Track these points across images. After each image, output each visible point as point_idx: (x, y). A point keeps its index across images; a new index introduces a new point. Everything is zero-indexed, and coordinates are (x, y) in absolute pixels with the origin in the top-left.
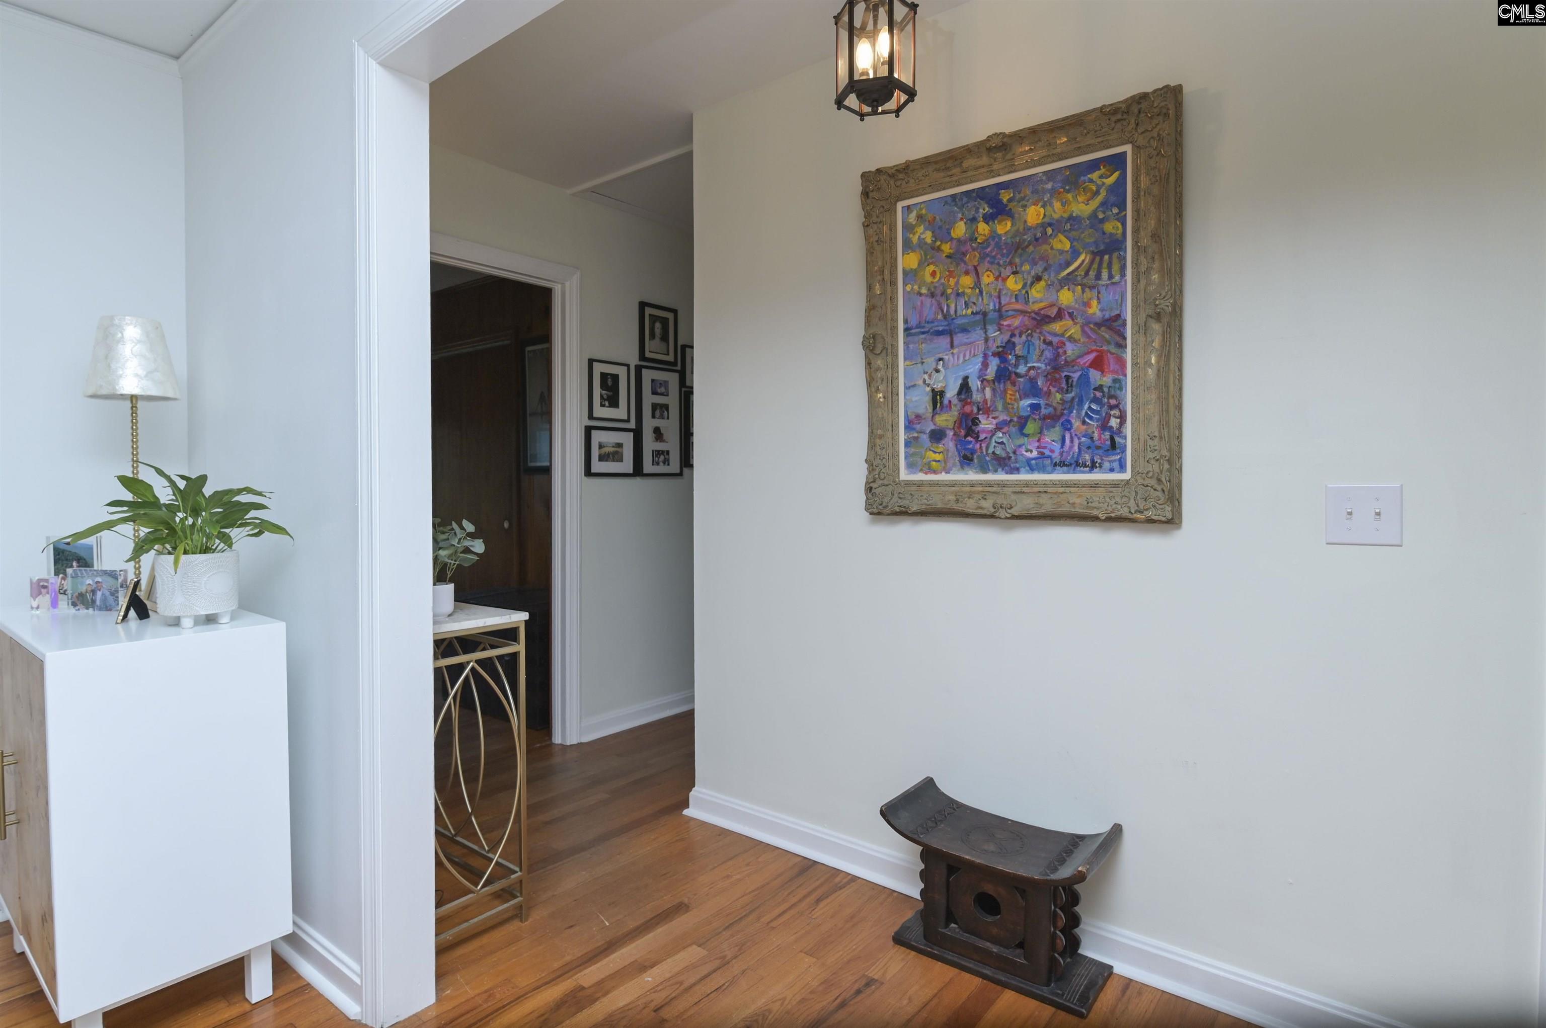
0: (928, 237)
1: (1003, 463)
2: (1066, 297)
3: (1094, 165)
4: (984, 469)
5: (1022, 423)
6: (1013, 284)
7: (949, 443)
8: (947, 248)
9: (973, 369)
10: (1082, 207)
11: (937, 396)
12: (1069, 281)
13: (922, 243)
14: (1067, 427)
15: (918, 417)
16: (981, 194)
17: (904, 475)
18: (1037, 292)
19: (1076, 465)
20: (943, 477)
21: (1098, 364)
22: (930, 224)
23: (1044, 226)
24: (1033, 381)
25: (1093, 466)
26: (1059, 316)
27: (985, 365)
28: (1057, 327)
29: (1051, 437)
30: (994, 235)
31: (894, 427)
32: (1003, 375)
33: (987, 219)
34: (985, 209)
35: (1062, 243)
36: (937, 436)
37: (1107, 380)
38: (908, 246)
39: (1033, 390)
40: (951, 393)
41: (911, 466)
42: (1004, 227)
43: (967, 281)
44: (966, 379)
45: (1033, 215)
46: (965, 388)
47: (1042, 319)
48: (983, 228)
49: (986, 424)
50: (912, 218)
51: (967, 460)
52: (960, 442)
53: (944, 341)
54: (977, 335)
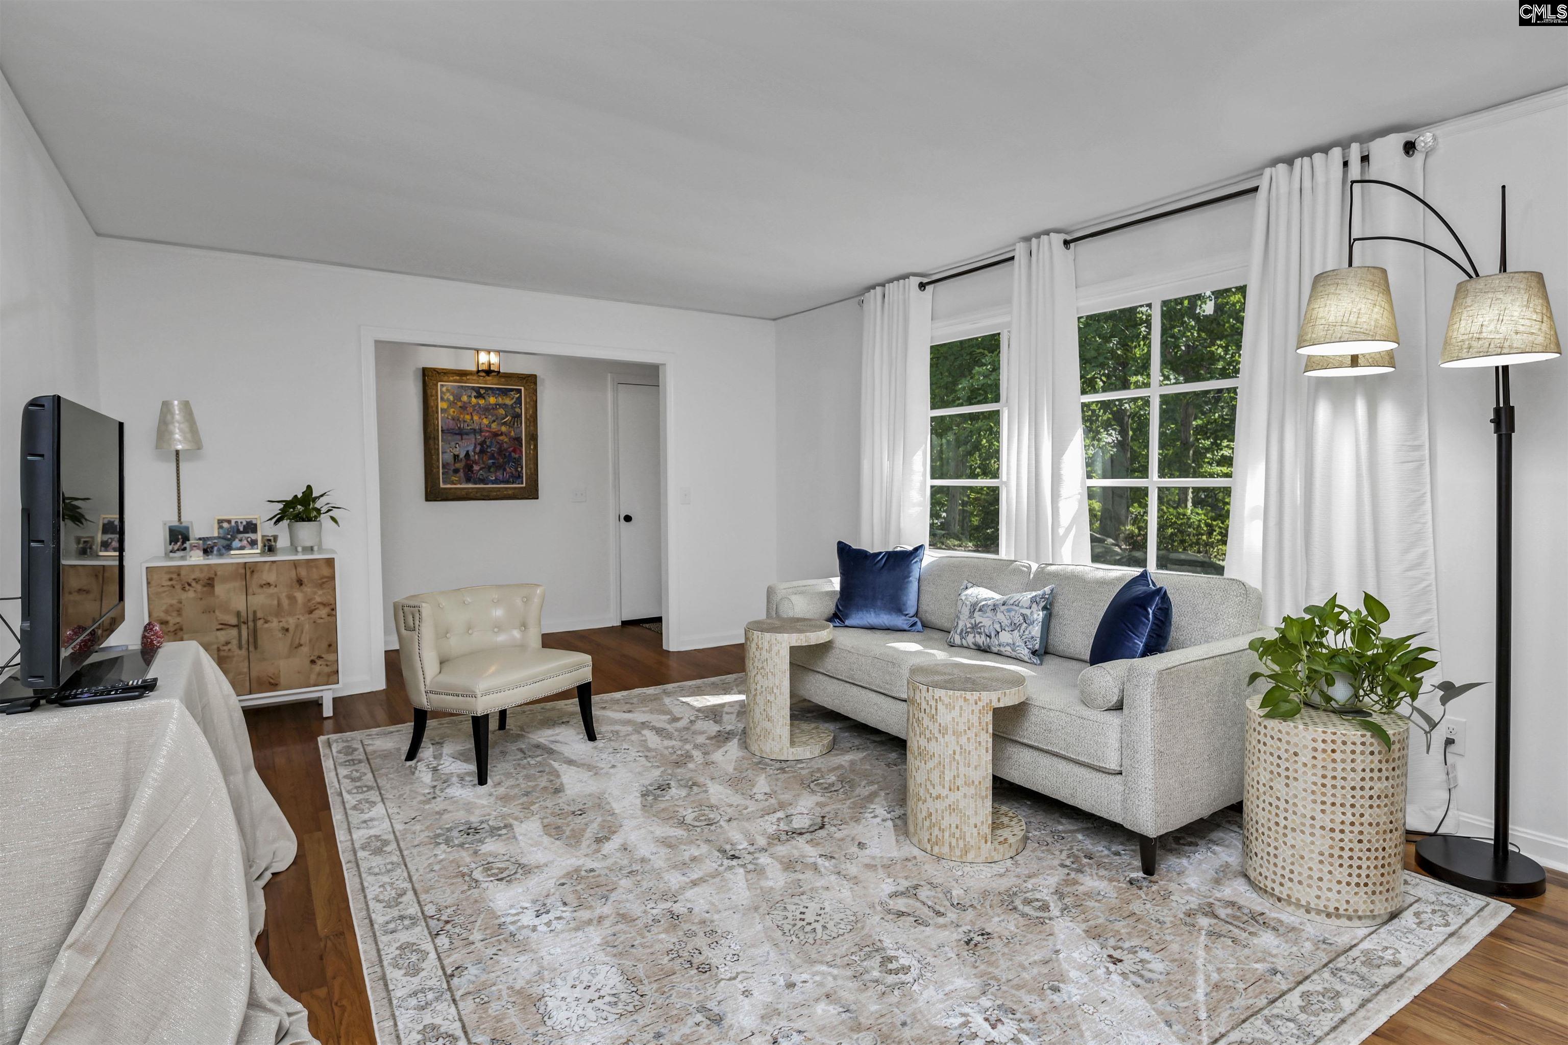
0: (451, 398)
1: (483, 481)
2: (504, 429)
3: (512, 390)
4: (476, 484)
5: (490, 468)
6: (485, 421)
7: (461, 474)
8: (459, 404)
9: (471, 448)
10: (508, 402)
11: (456, 457)
12: (505, 424)
13: (448, 400)
14: (505, 470)
15: (448, 464)
16: (473, 388)
17: (442, 486)
18: (494, 425)
19: (507, 482)
20: (459, 486)
21: (514, 451)
22: (452, 394)
23: (496, 405)
24: (493, 455)
25: (513, 483)
26: (502, 434)
27: (475, 447)
28: (501, 438)
29: (499, 474)
30: (478, 404)
31: (438, 467)
32: (482, 451)
33: (475, 397)
34: (474, 394)
35: (502, 411)
36: (456, 471)
37: (517, 456)
38: (442, 399)
39: (492, 457)
40: (462, 455)
41: (444, 482)
42: (482, 402)
43: (468, 417)
44: (468, 452)
45: (492, 400)
46: (467, 454)
47: (496, 435)
48: (474, 400)
49: (476, 468)
50: (444, 389)
51: (468, 480)
52: (466, 475)
53: (459, 437)
54: (472, 436)
